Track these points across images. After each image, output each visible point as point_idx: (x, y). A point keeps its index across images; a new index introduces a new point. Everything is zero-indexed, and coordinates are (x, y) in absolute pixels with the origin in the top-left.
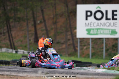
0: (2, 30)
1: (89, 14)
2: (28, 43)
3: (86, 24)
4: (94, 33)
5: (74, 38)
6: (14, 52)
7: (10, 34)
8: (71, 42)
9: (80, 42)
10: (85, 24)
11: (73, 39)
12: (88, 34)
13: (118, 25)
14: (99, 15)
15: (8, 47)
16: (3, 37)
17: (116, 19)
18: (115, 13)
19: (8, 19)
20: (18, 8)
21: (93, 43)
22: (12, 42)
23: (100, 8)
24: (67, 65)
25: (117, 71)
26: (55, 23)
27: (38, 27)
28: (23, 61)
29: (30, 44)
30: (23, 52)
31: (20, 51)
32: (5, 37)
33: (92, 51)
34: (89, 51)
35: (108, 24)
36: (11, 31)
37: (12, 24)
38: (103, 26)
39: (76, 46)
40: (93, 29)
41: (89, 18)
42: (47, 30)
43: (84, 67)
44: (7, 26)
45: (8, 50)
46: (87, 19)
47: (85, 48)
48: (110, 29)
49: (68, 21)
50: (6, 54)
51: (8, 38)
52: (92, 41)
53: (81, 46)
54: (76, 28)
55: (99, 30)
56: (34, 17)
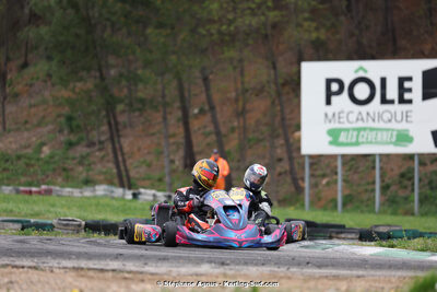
0: (94, 136)
1: (335, 87)
2: (166, 170)
3: (326, 115)
4: (349, 141)
5: (295, 154)
6: (129, 195)
7: (117, 146)
8: (285, 166)
9: (311, 165)
10: (323, 116)
11: (291, 159)
12: (331, 143)
13: (413, 117)
14: (362, 91)
15: (110, 183)
16: (97, 153)
17: (410, 102)
18: (407, 85)
19: (110, 105)
20: (139, 72)
21: (347, 168)
22: (122, 168)
23: (365, 71)
24: (267, 239)
25: (414, 252)
26: (241, 113)
27: (195, 125)
28: (138, 227)
29: (173, 171)
30: (154, 195)
31: (145, 194)
32: (103, 153)
33: (343, 191)
34: (336, 191)
35: (386, 116)
36: (119, 136)
37: (122, 119)
38: (374, 120)
39: (298, 176)
40: (347, 130)
41: (334, 99)
42: (218, 133)
43: (324, 242)
44: (109, 124)
45: (112, 192)
46: (328, 102)
47: (324, 182)
48: (393, 130)
49: (279, 108)
50: (107, 201)
51: (111, 156)
52: (344, 164)
53: (312, 176)
54: (298, 128)
55: (362, 133)
56: (182, 98)
